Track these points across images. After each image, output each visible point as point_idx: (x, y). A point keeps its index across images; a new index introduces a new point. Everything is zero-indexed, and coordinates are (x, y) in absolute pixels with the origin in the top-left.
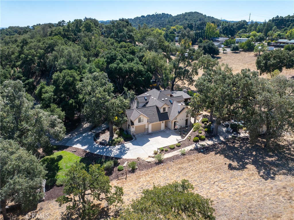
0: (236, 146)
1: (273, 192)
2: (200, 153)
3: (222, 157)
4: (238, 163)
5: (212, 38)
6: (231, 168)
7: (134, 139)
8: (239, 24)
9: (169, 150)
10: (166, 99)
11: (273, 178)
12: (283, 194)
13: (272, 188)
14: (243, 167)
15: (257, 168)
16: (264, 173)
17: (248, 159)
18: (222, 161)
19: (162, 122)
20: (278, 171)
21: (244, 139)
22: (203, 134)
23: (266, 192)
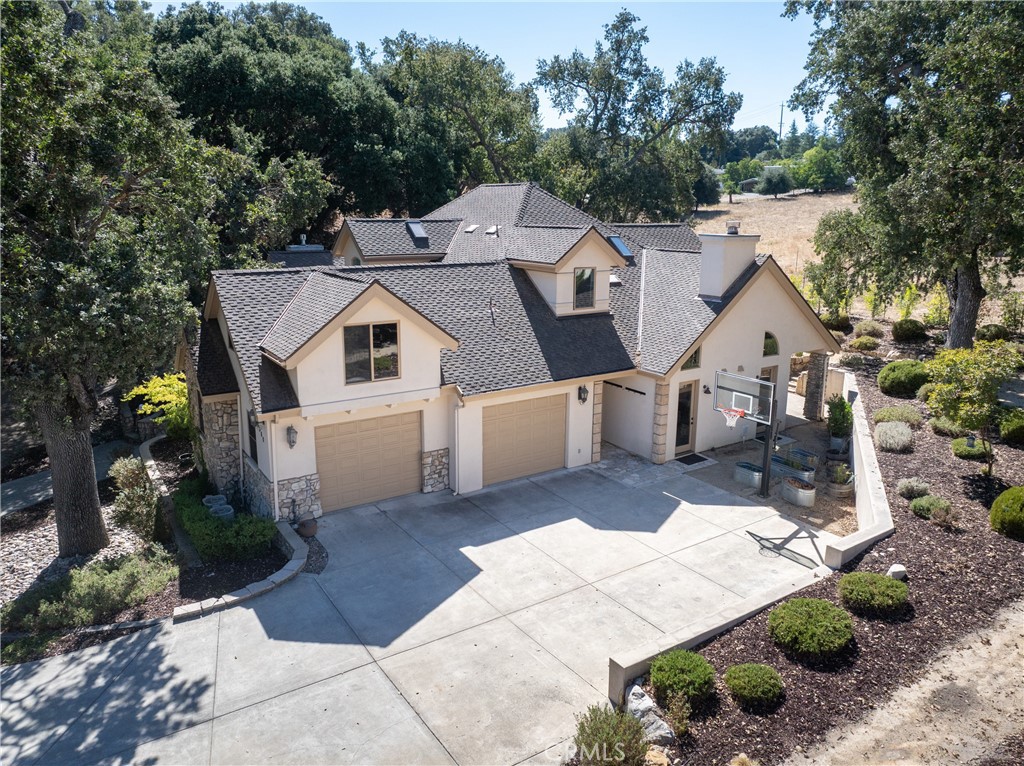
7: (293, 566)
19: (570, 387)
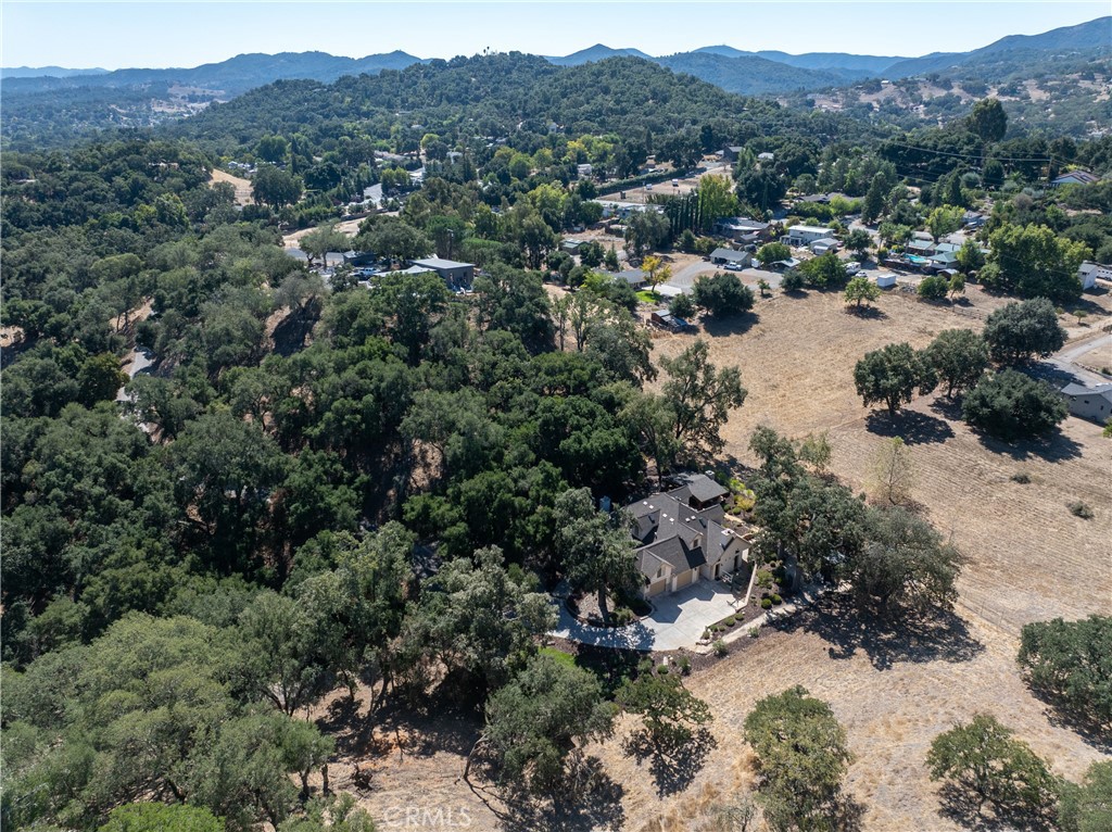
0: (834, 613)
1: (890, 686)
2: (781, 632)
3: (817, 636)
4: (842, 646)
5: (719, 220)
6: (833, 655)
7: (653, 610)
8: (794, 154)
9: (726, 628)
10: (693, 517)
11: (889, 667)
12: (900, 688)
13: (888, 681)
14: (849, 653)
15: (869, 653)
16: (878, 660)
17: (855, 638)
18: (818, 645)
19: (693, 569)
20: (897, 656)
21: (845, 598)
22: (774, 590)
23: (882, 686)
